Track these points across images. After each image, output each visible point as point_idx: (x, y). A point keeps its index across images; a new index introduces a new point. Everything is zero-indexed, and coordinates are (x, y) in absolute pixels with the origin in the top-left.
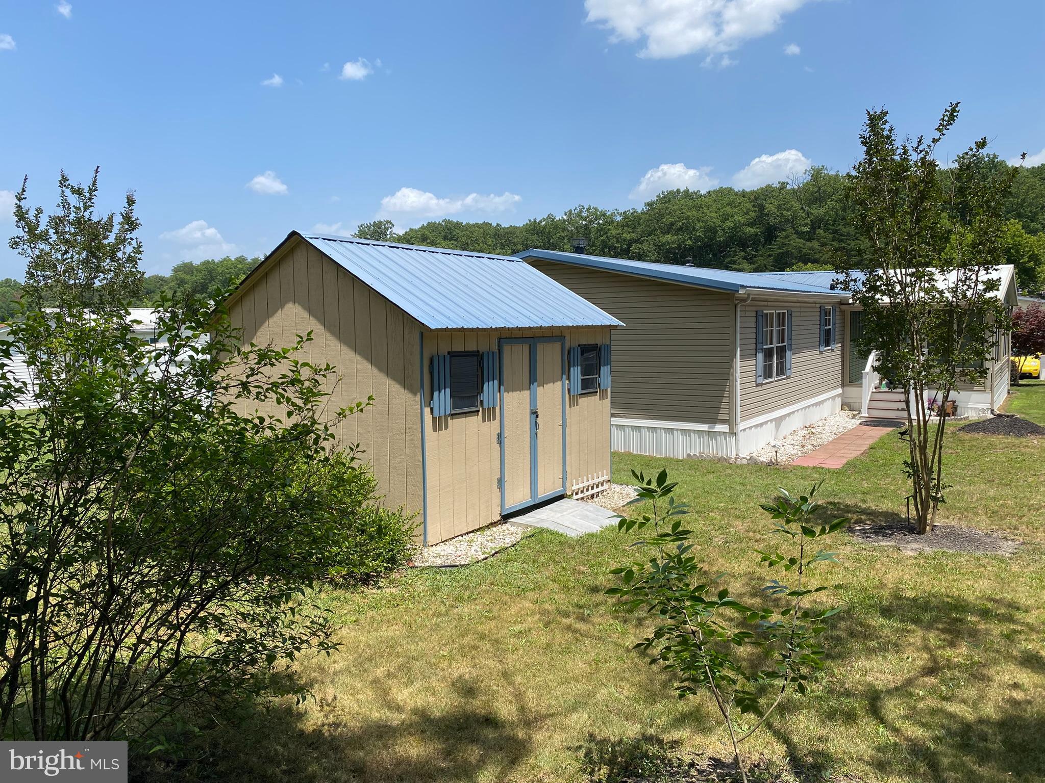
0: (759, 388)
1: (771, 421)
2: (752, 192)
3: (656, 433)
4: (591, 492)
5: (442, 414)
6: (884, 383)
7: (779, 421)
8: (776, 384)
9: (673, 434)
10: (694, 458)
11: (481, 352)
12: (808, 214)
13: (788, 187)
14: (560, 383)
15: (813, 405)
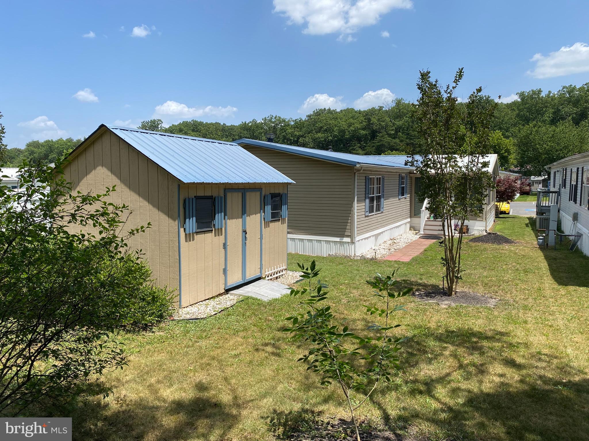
0: (367, 218)
1: (373, 236)
2: (364, 111)
3: (312, 242)
4: (276, 276)
5: (191, 232)
6: (432, 216)
7: (377, 236)
8: (375, 216)
9: (321, 243)
10: (332, 256)
11: (214, 197)
12: (394, 124)
13: (384, 109)
14: (259, 215)
15: (395, 227)
